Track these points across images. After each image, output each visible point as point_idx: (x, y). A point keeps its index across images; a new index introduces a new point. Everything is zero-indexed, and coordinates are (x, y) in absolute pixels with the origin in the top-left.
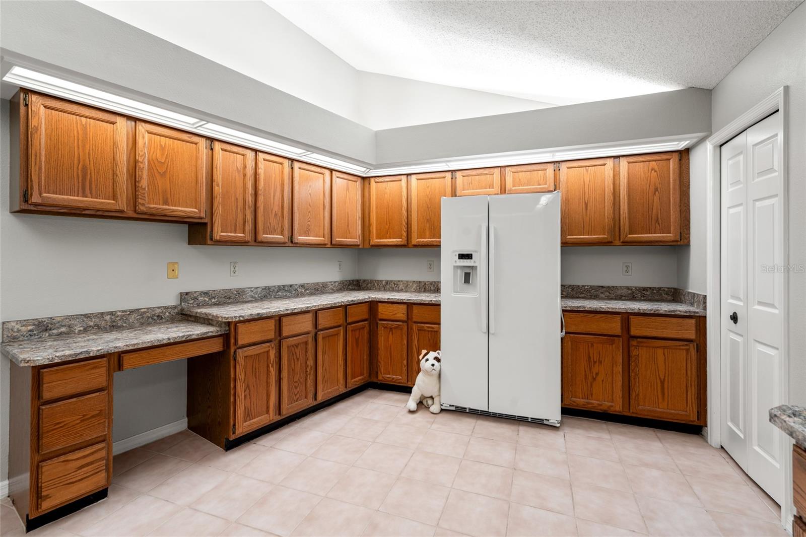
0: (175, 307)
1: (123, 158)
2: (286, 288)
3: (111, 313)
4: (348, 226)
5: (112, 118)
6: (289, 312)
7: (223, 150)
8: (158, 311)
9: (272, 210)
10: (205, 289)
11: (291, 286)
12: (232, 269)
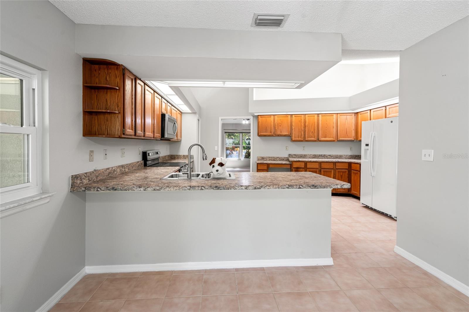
0: (287, 158)
1: (272, 124)
2: (323, 156)
3: (274, 157)
4: (347, 133)
5: (270, 116)
6: (309, 161)
7: (295, 116)
8: (283, 158)
9: (311, 131)
10: (295, 154)
11: (325, 155)
12: (303, 149)
